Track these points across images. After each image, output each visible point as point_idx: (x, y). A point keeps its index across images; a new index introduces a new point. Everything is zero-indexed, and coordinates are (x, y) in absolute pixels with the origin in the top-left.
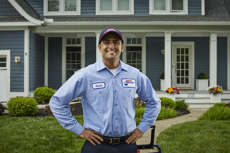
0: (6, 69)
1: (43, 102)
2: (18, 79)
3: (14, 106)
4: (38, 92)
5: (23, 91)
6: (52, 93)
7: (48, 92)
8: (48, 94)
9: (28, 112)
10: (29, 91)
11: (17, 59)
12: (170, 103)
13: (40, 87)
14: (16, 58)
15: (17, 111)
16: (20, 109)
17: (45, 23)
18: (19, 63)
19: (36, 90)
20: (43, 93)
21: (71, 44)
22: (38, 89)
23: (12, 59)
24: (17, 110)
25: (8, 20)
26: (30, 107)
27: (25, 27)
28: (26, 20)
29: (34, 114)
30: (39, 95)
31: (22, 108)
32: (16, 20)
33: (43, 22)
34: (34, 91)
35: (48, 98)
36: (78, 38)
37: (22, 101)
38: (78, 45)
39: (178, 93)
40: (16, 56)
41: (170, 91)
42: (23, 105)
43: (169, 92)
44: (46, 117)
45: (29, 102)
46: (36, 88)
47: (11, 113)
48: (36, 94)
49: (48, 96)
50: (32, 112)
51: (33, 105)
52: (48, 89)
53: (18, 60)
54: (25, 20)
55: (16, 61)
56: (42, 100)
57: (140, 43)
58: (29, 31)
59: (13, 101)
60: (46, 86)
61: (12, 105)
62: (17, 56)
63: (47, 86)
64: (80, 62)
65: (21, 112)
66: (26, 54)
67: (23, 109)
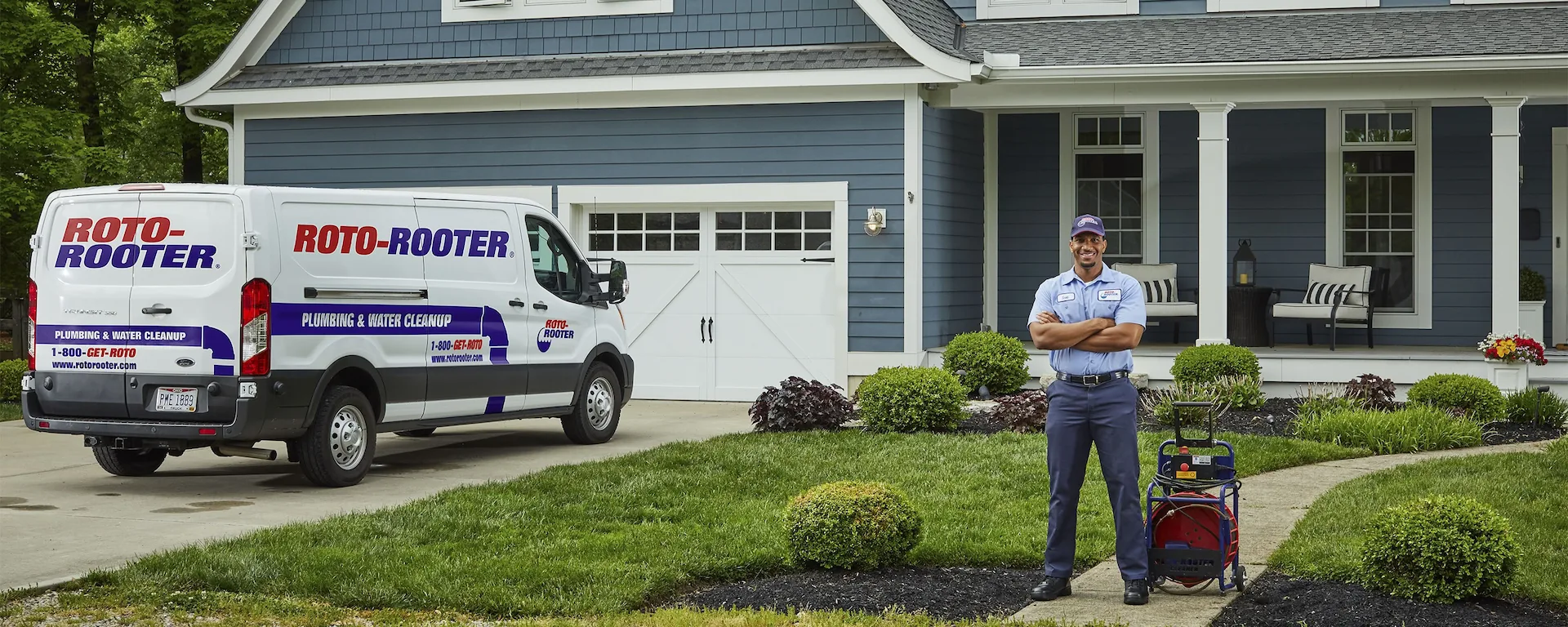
0: (832, 260)
1: (983, 390)
2: (878, 300)
3: (884, 395)
4: (960, 352)
5: (900, 348)
6: (1015, 356)
7: (1003, 353)
8: (1001, 360)
9: (935, 420)
10: (924, 349)
11: (875, 219)
12: (1475, 395)
13: (968, 332)
14: (871, 212)
15: (898, 414)
16: (906, 407)
17: (987, 72)
18: (883, 233)
19: (953, 344)
20: (981, 356)
21: (1099, 146)
22: (960, 339)
23: (856, 220)
24: (897, 411)
25: (838, 63)
26: (943, 403)
27: (905, 87)
28: (908, 60)
29: (954, 426)
30: (965, 364)
31: (913, 406)
32: (867, 63)
33: (977, 70)
34: (944, 350)
35: (1001, 375)
36: (1127, 116)
37: (915, 381)
38: (1129, 149)
39: (1541, 361)
40: (870, 206)
41: (1500, 353)
42: (918, 395)
43: (1498, 357)
44: (999, 435)
45: (936, 383)
46: (951, 336)
47: (875, 423)
48: (953, 363)
49: (1001, 368)
50: (947, 418)
51: (950, 396)
52: (1001, 338)
53: (878, 220)
54: (905, 59)
55: (873, 227)
56: (976, 384)
57: (1408, 137)
58: (921, 101)
59: (881, 378)
60: (988, 329)
61: (880, 394)
62: (876, 206)
63: (995, 329)
64: (1138, 224)
65: (912, 419)
66: (911, 200)
67: (918, 406)
